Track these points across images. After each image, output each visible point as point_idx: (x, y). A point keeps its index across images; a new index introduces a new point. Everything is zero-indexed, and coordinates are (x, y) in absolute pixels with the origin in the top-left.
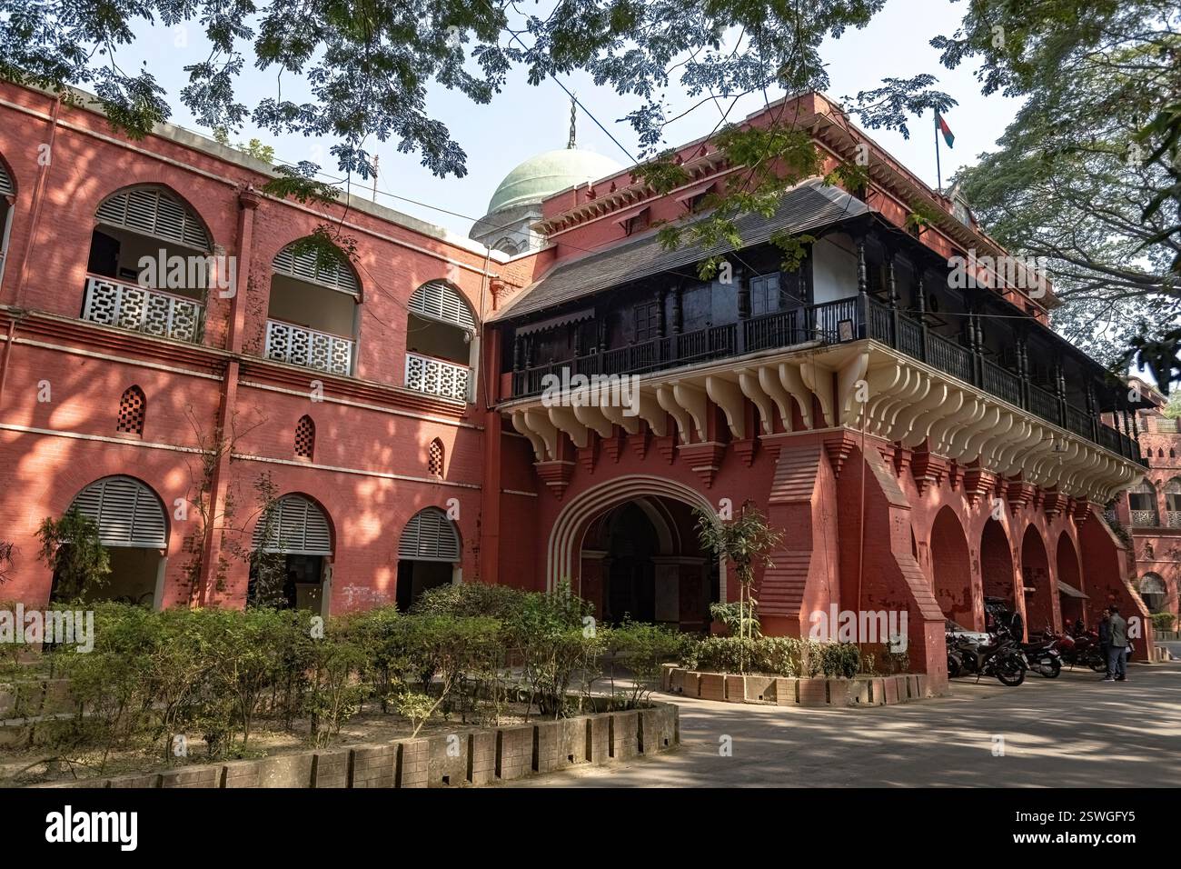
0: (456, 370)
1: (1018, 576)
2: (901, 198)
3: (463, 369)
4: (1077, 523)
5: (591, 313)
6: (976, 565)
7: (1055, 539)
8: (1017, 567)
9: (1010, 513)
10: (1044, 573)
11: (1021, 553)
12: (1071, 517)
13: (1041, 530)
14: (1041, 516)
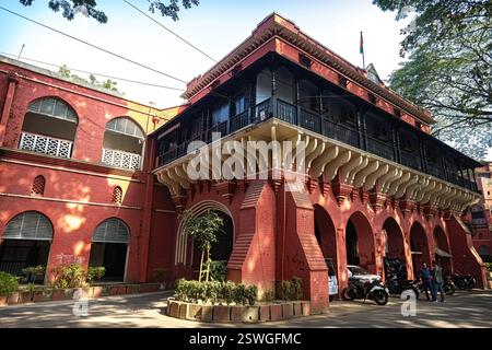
0: (132, 156)
1: (406, 246)
2: (335, 67)
3: (136, 156)
4: (446, 221)
5: (178, 125)
6: (379, 241)
7: (432, 229)
8: (407, 242)
9: (402, 216)
10: (426, 245)
11: (409, 235)
12: (442, 218)
13: (424, 226)
14: (422, 217)
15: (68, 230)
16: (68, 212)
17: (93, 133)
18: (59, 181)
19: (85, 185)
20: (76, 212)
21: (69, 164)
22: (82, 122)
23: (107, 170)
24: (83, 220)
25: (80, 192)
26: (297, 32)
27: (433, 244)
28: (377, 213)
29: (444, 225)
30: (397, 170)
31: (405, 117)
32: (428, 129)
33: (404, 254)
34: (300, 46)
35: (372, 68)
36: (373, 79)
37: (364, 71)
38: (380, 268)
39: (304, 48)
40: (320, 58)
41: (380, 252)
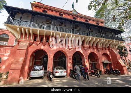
6: (70, 59)
7: (101, 54)
8: (86, 59)
9: (84, 51)
10: (98, 59)
11: (88, 57)
12: (107, 51)
13: (96, 53)
14: (96, 51)
15: (4, 60)
16: (5, 56)
17: (12, 39)
18: (3, 50)
19: (9, 50)
20: (7, 56)
21: (5, 46)
22: (10, 37)
24: (8, 57)
25: (8, 52)
26: (42, 5)
27: (101, 59)
28: (71, 50)
29: (108, 53)
30: (72, 36)
31: (90, 22)
32: (102, 24)
33: (85, 62)
34: (42, 8)
35: (74, 10)
36: (75, 13)
37: (70, 11)
38: (70, 68)
39: (44, 8)
40: (51, 10)
41: (71, 62)
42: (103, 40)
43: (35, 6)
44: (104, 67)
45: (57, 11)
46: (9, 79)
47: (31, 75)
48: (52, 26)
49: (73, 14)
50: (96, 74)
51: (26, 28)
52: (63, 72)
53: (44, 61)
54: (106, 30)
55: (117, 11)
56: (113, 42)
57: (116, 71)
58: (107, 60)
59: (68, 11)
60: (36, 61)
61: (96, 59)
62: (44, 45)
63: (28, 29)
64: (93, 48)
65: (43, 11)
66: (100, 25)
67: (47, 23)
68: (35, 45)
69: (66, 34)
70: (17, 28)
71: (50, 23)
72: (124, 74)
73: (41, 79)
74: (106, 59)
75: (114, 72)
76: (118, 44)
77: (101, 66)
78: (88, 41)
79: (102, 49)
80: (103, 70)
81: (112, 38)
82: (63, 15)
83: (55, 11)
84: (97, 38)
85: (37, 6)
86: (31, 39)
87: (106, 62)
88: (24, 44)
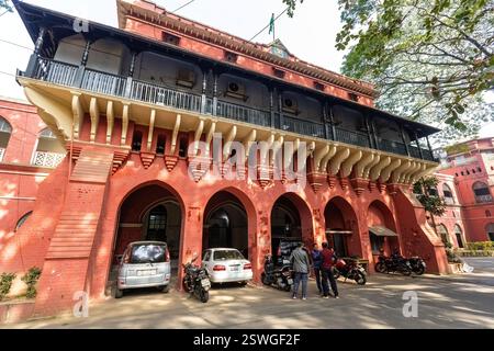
6: (264, 220)
7: (366, 203)
8: (318, 220)
9: (311, 191)
10: (355, 222)
11: (322, 212)
12: (384, 192)
13: (349, 200)
14: (348, 192)
17: (24, 139)
22: (15, 131)
23: (34, 169)
26: (160, 12)
27: (365, 222)
28: (266, 188)
29: (387, 200)
30: (273, 137)
31: (330, 90)
32: (368, 101)
33: (312, 233)
34: (162, 24)
35: (278, 44)
36: (279, 53)
37: (264, 46)
38: (264, 252)
39: (169, 26)
40: (194, 35)
41: (265, 232)
42: (375, 155)
43: (134, 15)
44: (372, 249)
45: (217, 43)
46: (43, 296)
47: (121, 279)
48: (204, 96)
49: (271, 56)
50: (354, 271)
51: (107, 100)
52: (242, 266)
53: (152, 227)
54: (383, 120)
55: (414, 58)
56: (404, 162)
57: (412, 262)
58: (381, 225)
59: (256, 45)
60: (125, 225)
61: (349, 222)
62: (170, 169)
63: (113, 102)
64: (341, 184)
65: (165, 35)
66: (361, 101)
67: (180, 82)
68: (136, 166)
69: (255, 129)
70: (72, 95)
71: (190, 85)
72: (437, 271)
73: (160, 296)
74: (379, 222)
75: (408, 264)
76: (420, 171)
77: (366, 244)
78: (325, 157)
79: (369, 187)
80: (370, 258)
81: (403, 150)
82: (240, 58)
83: (209, 40)
84: (355, 147)
85: (142, 17)
86: (123, 141)
87: (381, 230)
88: (96, 162)
